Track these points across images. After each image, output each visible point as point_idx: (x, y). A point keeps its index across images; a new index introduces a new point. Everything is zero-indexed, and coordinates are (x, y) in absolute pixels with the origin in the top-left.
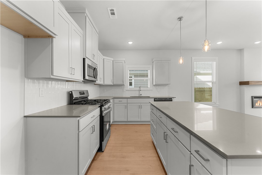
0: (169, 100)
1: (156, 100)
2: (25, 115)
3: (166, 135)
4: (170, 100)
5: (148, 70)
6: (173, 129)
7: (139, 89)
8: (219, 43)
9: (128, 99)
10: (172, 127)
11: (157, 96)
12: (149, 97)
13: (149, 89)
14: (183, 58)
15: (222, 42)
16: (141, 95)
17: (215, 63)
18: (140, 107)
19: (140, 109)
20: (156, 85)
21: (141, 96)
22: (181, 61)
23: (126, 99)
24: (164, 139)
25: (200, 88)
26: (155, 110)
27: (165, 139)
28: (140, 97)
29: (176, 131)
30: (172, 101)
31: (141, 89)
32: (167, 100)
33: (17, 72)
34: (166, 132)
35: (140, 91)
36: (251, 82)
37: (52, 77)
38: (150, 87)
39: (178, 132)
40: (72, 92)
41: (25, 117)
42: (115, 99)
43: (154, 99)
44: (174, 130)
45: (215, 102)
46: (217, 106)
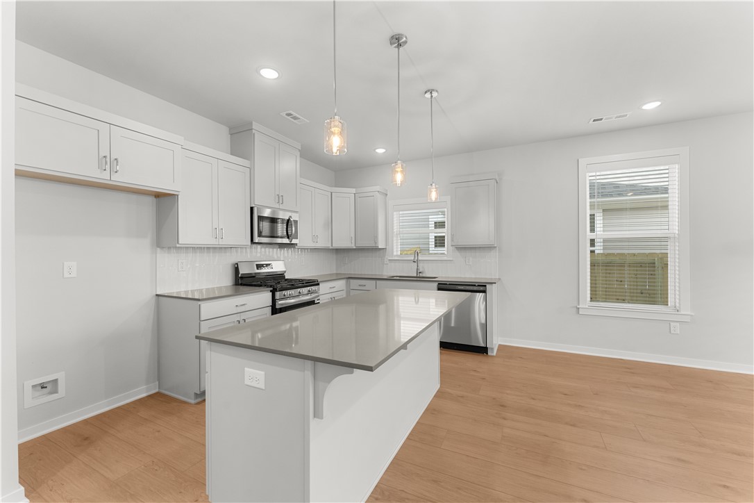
2: (158, 293)
8: (651, 106)
13: (445, 258)
15: (658, 103)
20: (462, 249)
23: (374, 282)
30: (484, 291)
31: (420, 258)
33: (147, 242)
37: (178, 246)
38: (446, 253)
40: (237, 264)
41: (157, 295)
42: (352, 281)
43: (440, 284)
45: (677, 305)
46: (686, 319)
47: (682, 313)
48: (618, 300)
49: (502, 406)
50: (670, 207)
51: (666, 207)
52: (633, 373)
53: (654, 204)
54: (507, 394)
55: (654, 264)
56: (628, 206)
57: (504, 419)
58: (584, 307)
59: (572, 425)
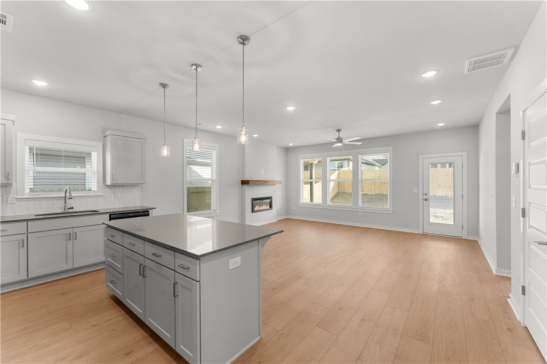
0: (142, 214)
1: (113, 216)
3: (143, 267)
4: (145, 213)
5: (92, 153)
6: (154, 254)
7: (64, 195)
9: (29, 223)
10: (153, 253)
11: (114, 208)
12: (95, 213)
13: (93, 194)
14: (168, 148)
16: (73, 208)
17: (214, 153)
18: (71, 237)
19: (70, 243)
20: (113, 186)
21: (71, 210)
22: (165, 152)
24: (140, 275)
25: (196, 188)
26: (119, 237)
27: (142, 273)
28: (68, 214)
29: (158, 255)
30: (148, 215)
32: (140, 214)
34: (143, 263)
35: (68, 201)
36: (251, 181)
38: (96, 190)
39: (160, 256)
43: (110, 215)
44: (156, 255)
45: (215, 209)
46: (218, 214)
47: (217, 212)
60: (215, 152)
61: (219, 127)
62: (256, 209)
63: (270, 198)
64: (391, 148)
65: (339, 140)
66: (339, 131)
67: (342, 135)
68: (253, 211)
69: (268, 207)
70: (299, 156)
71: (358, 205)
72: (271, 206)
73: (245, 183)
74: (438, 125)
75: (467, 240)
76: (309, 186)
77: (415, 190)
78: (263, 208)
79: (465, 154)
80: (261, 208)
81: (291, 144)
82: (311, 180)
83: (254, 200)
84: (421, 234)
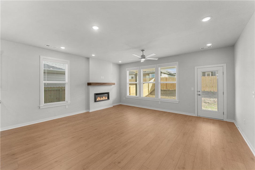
36: (93, 83)
45: (67, 101)
46: (69, 104)
47: (68, 102)
48: (50, 102)
49: (13, 155)
50: (66, 74)
51: (65, 74)
52: (58, 122)
53: (62, 73)
54: (14, 149)
55: (60, 90)
56: (56, 72)
57: (17, 158)
58: (42, 106)
59: (45, 145)
60: (67, 65)
61: (63, 48)
62: (98, 100)
63: (108, 93)
64: (177, 63)
65: (143, 57)
66: (143, 51)
67: (145, 53)
68: (95, 101)
69: (107, 98)
70: (126, 69)
71: (158, 97)
72: (108, 98)
73: (89, 84)
74: (207, 45)
75: (227, 122)
76: (135, 86)
77: (192, 89)
78: (103, 99)
79: (225, 65)
80: (102, 99)
81: (120, 62)
82: (136, 83)
83: (96, 95)
84: (196, 117)
